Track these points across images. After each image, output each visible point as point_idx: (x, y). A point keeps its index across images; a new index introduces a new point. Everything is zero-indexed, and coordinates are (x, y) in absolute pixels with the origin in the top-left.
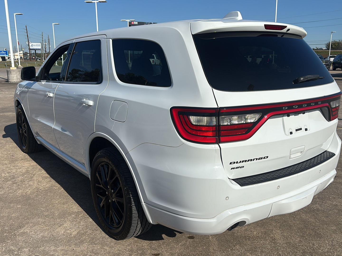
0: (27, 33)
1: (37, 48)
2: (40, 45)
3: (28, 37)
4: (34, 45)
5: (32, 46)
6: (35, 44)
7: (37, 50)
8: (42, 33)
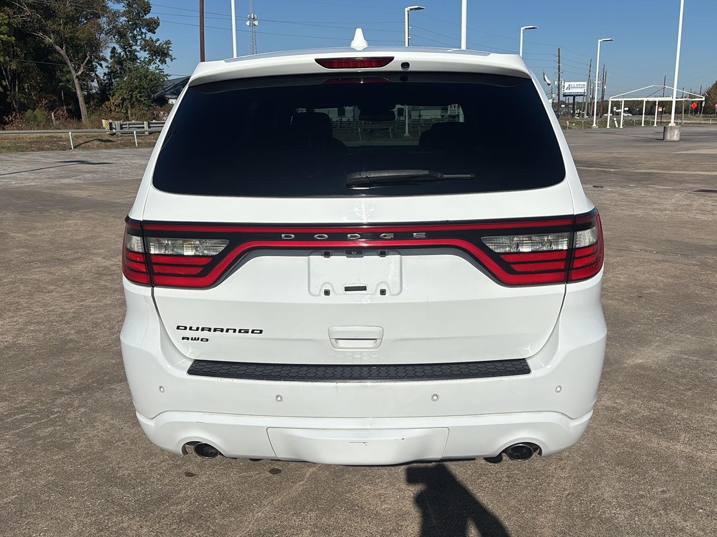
0: (559, 64)
1: (578, 93)
2: (586, 86)
3: (559, 71)
4: (573, 86)
5: (569, 88)
6: (576, 83)
7: (577, 95)
8: (591, 60)
